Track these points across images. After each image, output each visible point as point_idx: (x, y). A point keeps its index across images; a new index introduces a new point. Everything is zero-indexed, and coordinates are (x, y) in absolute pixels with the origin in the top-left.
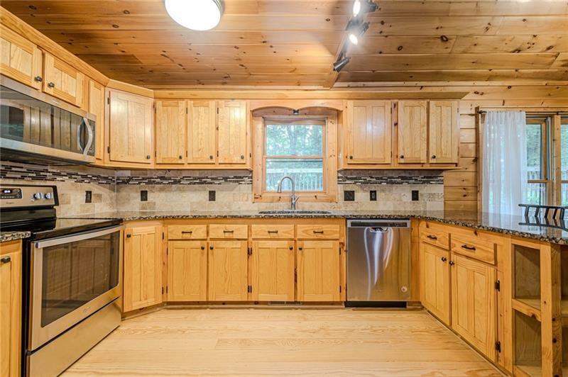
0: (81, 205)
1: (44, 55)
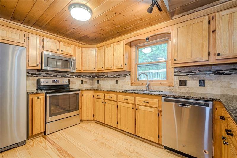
0: (79, 85)
1: (60, 43)
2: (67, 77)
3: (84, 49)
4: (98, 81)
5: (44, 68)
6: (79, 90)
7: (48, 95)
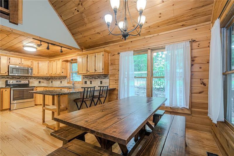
0: (37, 84)
1: (21, 59)
2: (28, 79)
3: (40, 62)
4: (52, 81)
5: (10, 74)
6: (34, 87)
7: (12, 89)
